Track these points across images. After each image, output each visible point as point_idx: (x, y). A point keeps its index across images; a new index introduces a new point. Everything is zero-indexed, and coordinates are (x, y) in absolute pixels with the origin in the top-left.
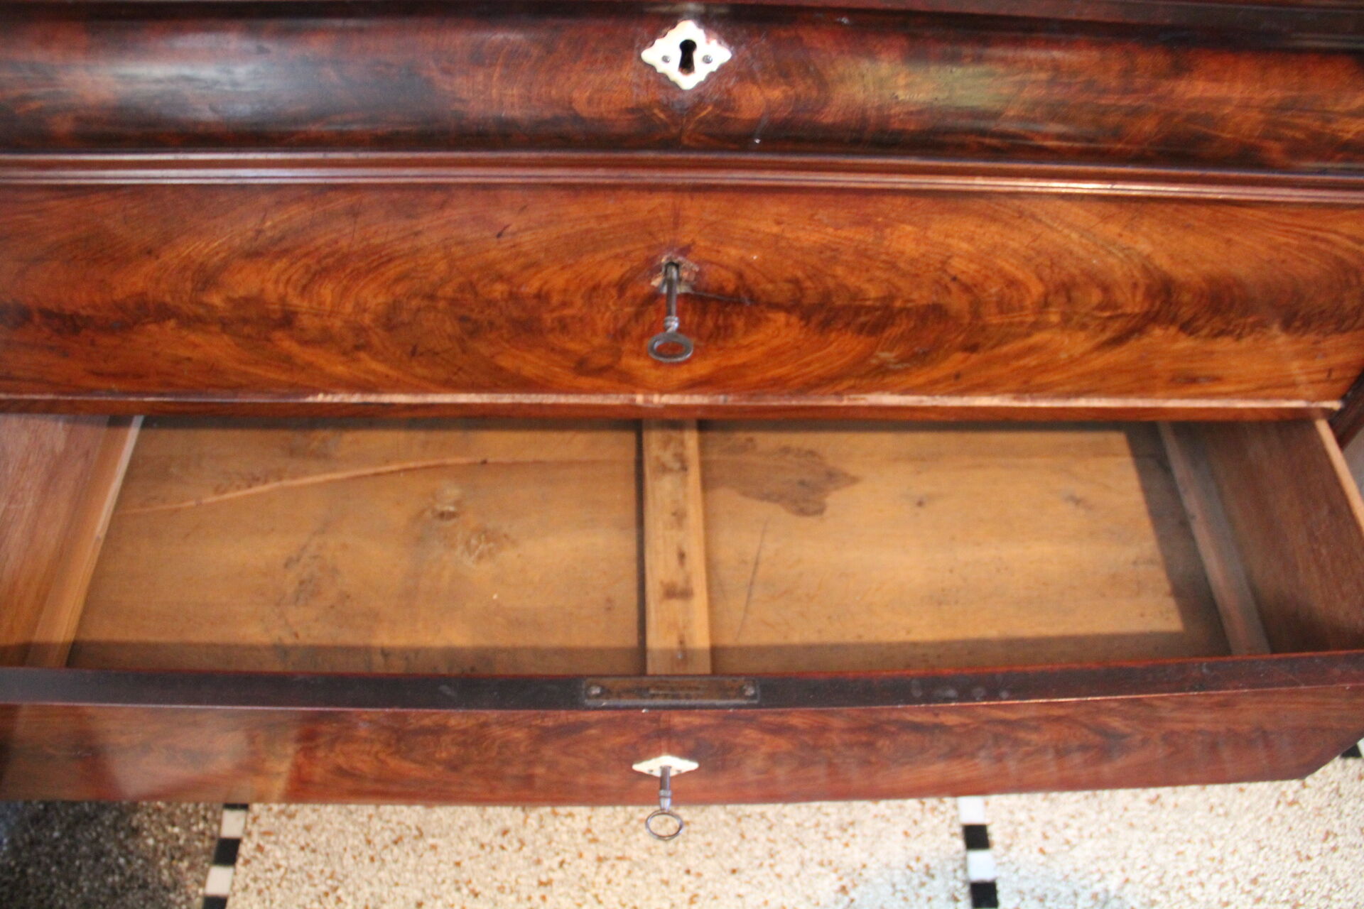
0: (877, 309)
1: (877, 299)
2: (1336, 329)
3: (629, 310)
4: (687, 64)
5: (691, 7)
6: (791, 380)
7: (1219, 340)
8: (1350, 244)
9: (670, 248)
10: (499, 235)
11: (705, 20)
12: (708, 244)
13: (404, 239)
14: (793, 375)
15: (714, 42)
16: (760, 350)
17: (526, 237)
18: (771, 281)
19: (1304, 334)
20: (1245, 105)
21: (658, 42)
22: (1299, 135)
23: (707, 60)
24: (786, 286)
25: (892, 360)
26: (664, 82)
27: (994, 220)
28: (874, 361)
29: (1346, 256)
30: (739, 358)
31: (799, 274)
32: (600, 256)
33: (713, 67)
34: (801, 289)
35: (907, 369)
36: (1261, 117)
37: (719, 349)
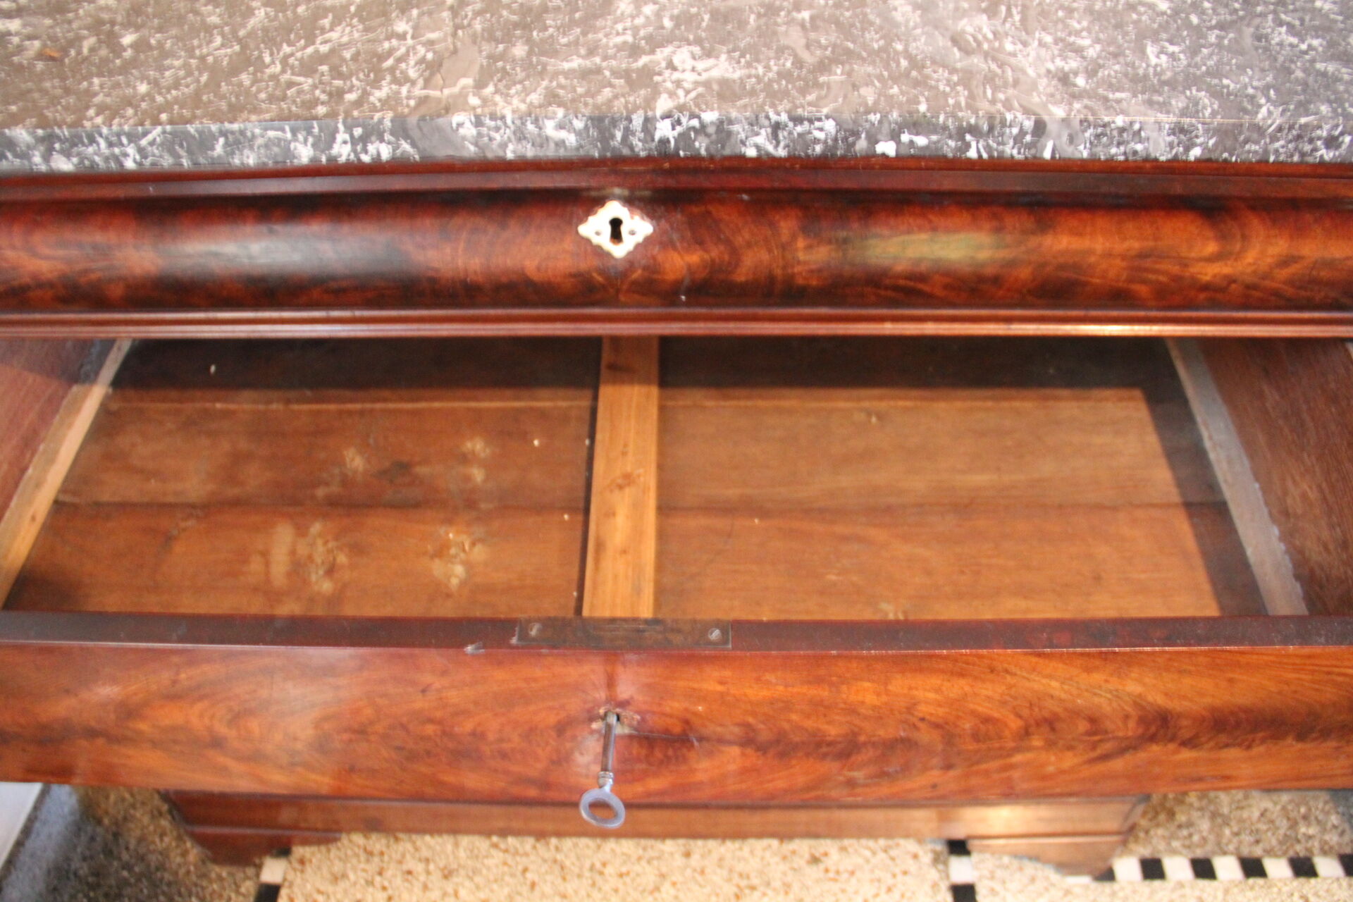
4: (616, 235)
5: (617, 191)
11: (629, 202)
15: (637, 218)
20: (1109, 255)
21: (591, 219)
22: (1162, 278)
23: (632, 233)
26: (599, 251)
33: (639, 238)
36: (1124, 264)
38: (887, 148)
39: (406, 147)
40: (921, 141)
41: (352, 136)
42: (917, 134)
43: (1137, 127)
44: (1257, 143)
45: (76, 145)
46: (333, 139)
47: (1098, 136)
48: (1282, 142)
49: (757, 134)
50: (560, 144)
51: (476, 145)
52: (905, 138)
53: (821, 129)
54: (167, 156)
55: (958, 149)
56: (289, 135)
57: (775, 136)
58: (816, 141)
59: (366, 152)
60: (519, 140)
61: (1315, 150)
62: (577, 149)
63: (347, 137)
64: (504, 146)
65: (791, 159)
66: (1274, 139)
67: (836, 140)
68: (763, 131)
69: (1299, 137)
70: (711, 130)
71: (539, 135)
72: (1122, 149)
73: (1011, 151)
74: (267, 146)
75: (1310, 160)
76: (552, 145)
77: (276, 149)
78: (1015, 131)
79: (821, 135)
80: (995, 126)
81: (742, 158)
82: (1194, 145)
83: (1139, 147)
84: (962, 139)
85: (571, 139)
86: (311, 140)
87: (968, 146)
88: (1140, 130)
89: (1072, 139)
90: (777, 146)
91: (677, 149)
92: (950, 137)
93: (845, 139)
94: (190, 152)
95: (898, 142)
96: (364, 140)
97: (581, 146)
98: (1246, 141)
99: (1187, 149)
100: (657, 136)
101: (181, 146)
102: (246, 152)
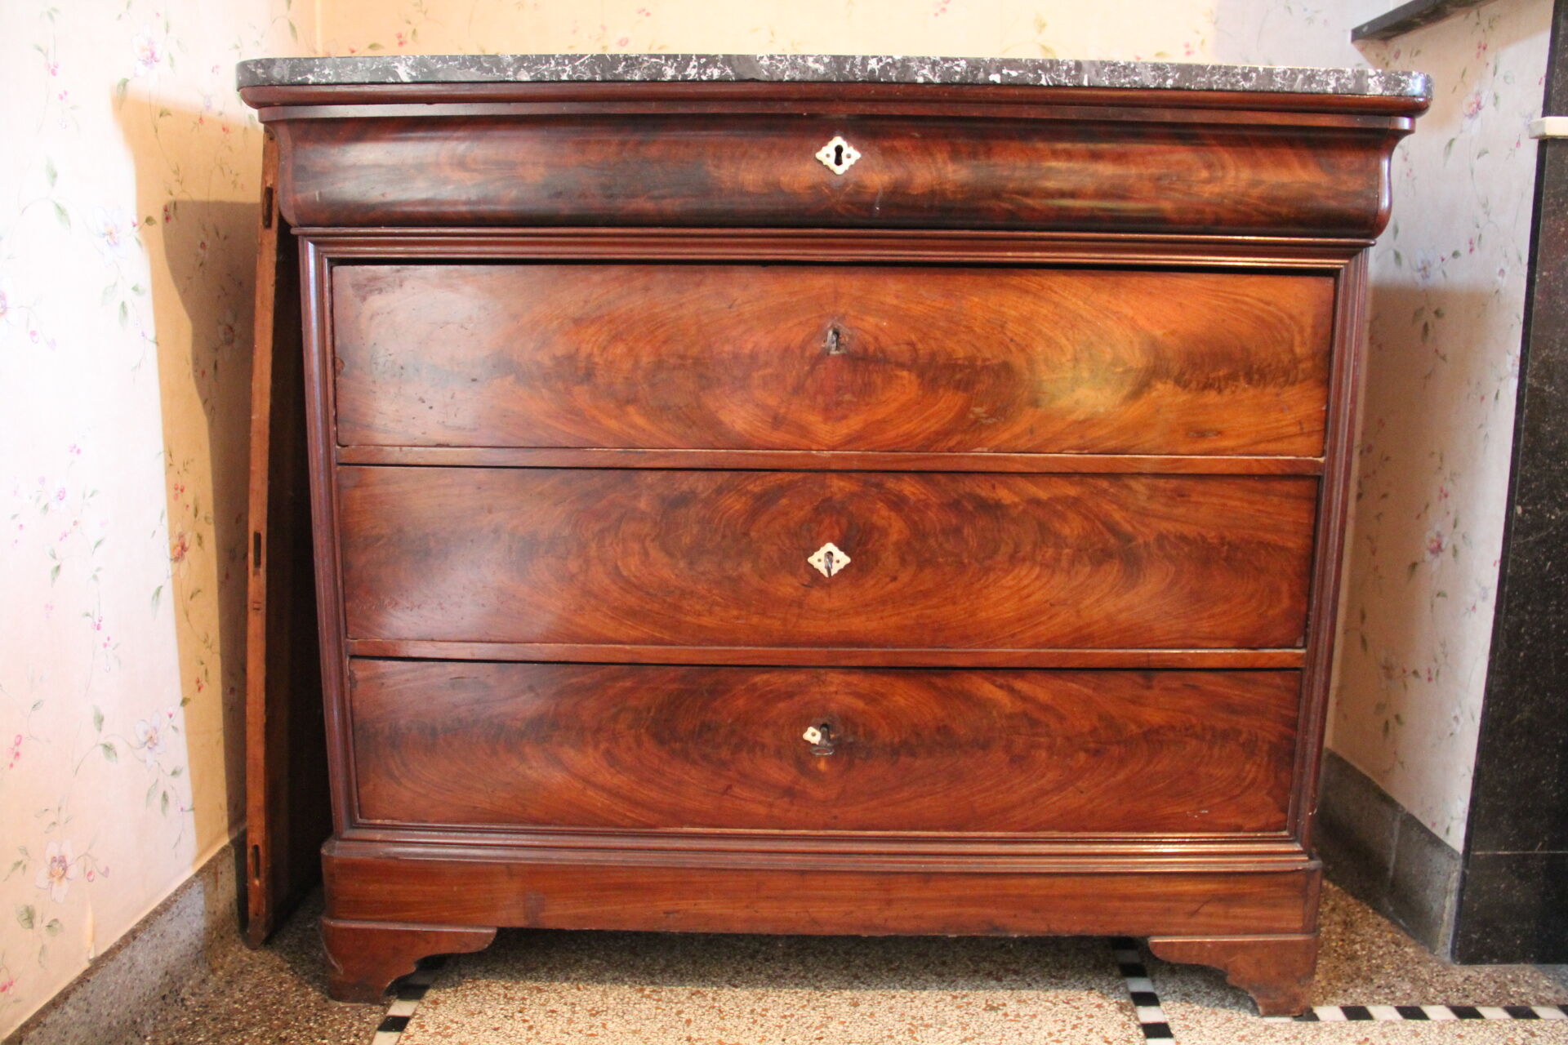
0: (967, 367)
1: (965, 358)
2: (1286, 382)
3: (807, 368)
4: (839, 160)
5: (840, 130)
6: (917, 435)
7: (1206, 392)
8: (1261, 305)
9: (833, 317)
10: (730, 307)
11: (847, 137)
12: (855, 313)
13: (673, 309)
14: (918, 430)
15: (851, 148)
16: (894, 406)
17: (747, 309)
18: (897, 344)
19: (1265, 386)
21: (824, 148)
23: (849, 156)
24: (904, 347)
25: (984, 415)
26: (827, 171)
27: (1027, 292)
28: (971, 416)
29: (1265, 316)
30: (881, 413)
31: (913, 337)
32: (790, 324)
33: (852, 161)
34: (916, 350)
35: (995, 424)
37: (867, 405)
38: (995, 78)
39: (729, 71)
40: (1014, 74)
41: (699, 63)
42: (1011, 69)
43: (1132, 66)
44: (1203, 77)
45: (537, 64)
46: (688, 65)
47: (1112, 71)
48: (1217, 77)
49: (924, 68)
50: (815, 71)
51: (768, 71)
52: (1005, 71)
53: (958, 65)
54: (588, 73)
55: (1035, 79)
56: (663, 62)
57: (933, 69)
58: (957, 72)
59: (705, 73)
60: (793, 68)
61: (1238, 82)
62: (824, 75)
63: (696, 64)
64: (784, 72)
65: (943, 84)
66: (1213, 75)
67: (967, 72)
68: (927, 67)
69: (1226, 74)
70: (899, 65)
71: (804, 66)
72: (1127, 79)
73: (1064, 80)
74: (649, 68)
75: (1237, 88)
76: (811, 73)
77: (654, 70)
78: (1065, 68)
79: (958, 69)
80: (1054, 65)
81: (915, 83)
82: (1168, 78)
83: (1137, 79)
84: (1037, 73)
85: (822, 69)
86: (675, 65)
87: (1040, 77)
88: (1135, 68)
89: (1098, 74)
90: (934, 76)
91: (880, 77)
92: (1030, 71)
93: (972, 72)
94: (603, 71)
95: (1002, 74)
96: (705, 66)
97: (827, 74)
98: (1197, 75)
99: (1165, 80)
100: (869, 68)
101: (599, 66)
102: (636, 71)
